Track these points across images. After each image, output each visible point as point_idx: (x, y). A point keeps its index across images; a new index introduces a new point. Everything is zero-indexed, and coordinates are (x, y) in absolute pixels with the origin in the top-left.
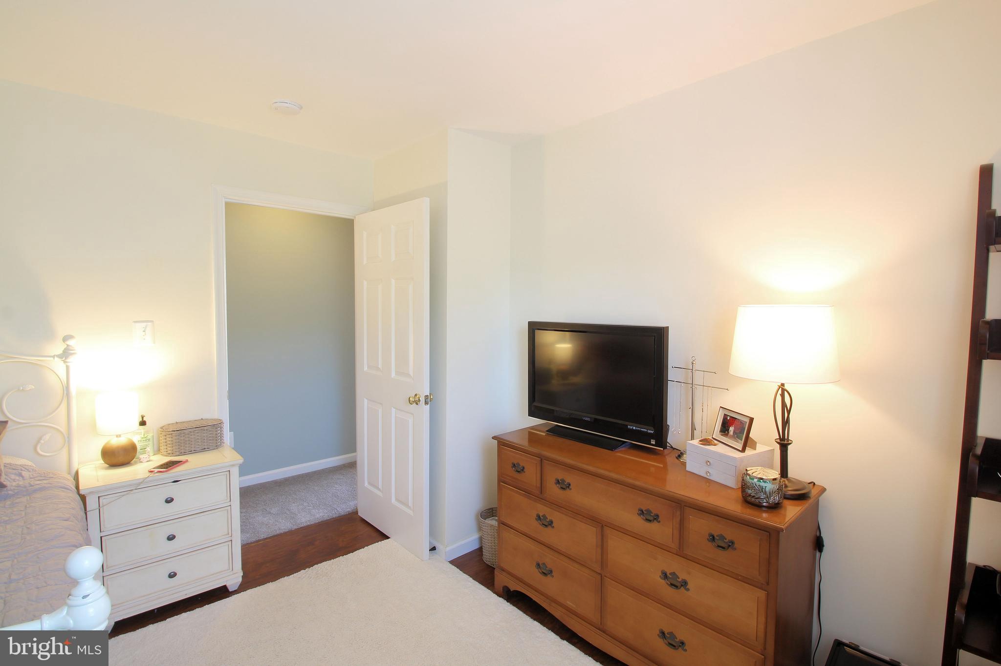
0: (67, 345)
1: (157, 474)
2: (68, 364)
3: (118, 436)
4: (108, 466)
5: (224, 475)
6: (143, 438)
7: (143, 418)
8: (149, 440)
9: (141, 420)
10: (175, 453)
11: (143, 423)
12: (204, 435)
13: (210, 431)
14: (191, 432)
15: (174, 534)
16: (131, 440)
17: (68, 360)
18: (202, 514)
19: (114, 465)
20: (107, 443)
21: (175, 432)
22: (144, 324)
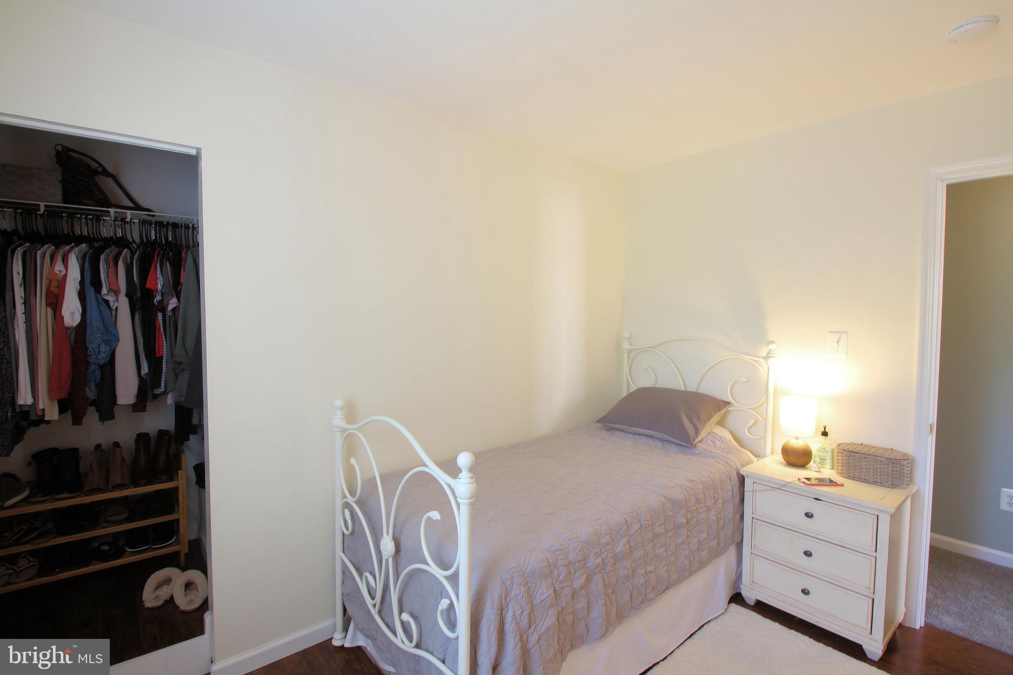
0: (770, 350)
1: (802, 484)
2: (769, 365)
3: (797, 438)
4: (786, 463)
5: (871, 517)
6: (821, 448)
7: (825, 428)
8: (827, 452)
9: (823, 430)
10: (844, 473)
11: (825, 434)
12: (865, 463)
13: (885, 464)
14: (862, 458)
15: (813, 553)
16: (808, 446)
17: (768, 362)
18: (841, 548)
19: (791, 464)
20: (787, 442)
21: (846, 452)
22: (838, 336)
